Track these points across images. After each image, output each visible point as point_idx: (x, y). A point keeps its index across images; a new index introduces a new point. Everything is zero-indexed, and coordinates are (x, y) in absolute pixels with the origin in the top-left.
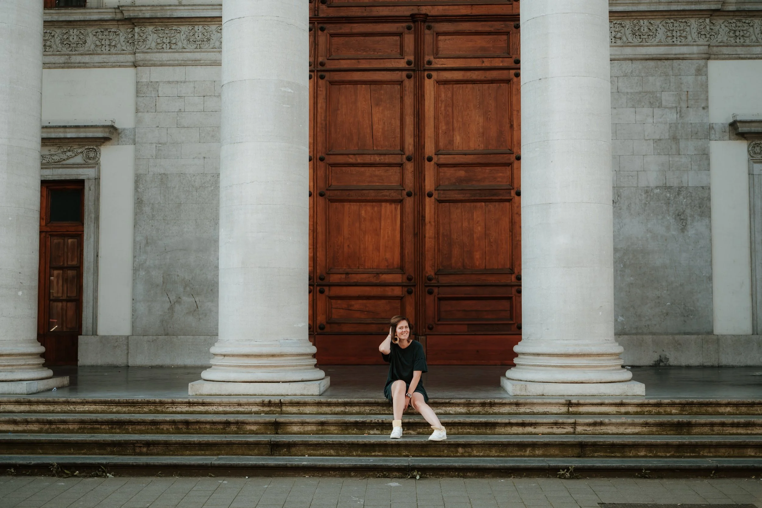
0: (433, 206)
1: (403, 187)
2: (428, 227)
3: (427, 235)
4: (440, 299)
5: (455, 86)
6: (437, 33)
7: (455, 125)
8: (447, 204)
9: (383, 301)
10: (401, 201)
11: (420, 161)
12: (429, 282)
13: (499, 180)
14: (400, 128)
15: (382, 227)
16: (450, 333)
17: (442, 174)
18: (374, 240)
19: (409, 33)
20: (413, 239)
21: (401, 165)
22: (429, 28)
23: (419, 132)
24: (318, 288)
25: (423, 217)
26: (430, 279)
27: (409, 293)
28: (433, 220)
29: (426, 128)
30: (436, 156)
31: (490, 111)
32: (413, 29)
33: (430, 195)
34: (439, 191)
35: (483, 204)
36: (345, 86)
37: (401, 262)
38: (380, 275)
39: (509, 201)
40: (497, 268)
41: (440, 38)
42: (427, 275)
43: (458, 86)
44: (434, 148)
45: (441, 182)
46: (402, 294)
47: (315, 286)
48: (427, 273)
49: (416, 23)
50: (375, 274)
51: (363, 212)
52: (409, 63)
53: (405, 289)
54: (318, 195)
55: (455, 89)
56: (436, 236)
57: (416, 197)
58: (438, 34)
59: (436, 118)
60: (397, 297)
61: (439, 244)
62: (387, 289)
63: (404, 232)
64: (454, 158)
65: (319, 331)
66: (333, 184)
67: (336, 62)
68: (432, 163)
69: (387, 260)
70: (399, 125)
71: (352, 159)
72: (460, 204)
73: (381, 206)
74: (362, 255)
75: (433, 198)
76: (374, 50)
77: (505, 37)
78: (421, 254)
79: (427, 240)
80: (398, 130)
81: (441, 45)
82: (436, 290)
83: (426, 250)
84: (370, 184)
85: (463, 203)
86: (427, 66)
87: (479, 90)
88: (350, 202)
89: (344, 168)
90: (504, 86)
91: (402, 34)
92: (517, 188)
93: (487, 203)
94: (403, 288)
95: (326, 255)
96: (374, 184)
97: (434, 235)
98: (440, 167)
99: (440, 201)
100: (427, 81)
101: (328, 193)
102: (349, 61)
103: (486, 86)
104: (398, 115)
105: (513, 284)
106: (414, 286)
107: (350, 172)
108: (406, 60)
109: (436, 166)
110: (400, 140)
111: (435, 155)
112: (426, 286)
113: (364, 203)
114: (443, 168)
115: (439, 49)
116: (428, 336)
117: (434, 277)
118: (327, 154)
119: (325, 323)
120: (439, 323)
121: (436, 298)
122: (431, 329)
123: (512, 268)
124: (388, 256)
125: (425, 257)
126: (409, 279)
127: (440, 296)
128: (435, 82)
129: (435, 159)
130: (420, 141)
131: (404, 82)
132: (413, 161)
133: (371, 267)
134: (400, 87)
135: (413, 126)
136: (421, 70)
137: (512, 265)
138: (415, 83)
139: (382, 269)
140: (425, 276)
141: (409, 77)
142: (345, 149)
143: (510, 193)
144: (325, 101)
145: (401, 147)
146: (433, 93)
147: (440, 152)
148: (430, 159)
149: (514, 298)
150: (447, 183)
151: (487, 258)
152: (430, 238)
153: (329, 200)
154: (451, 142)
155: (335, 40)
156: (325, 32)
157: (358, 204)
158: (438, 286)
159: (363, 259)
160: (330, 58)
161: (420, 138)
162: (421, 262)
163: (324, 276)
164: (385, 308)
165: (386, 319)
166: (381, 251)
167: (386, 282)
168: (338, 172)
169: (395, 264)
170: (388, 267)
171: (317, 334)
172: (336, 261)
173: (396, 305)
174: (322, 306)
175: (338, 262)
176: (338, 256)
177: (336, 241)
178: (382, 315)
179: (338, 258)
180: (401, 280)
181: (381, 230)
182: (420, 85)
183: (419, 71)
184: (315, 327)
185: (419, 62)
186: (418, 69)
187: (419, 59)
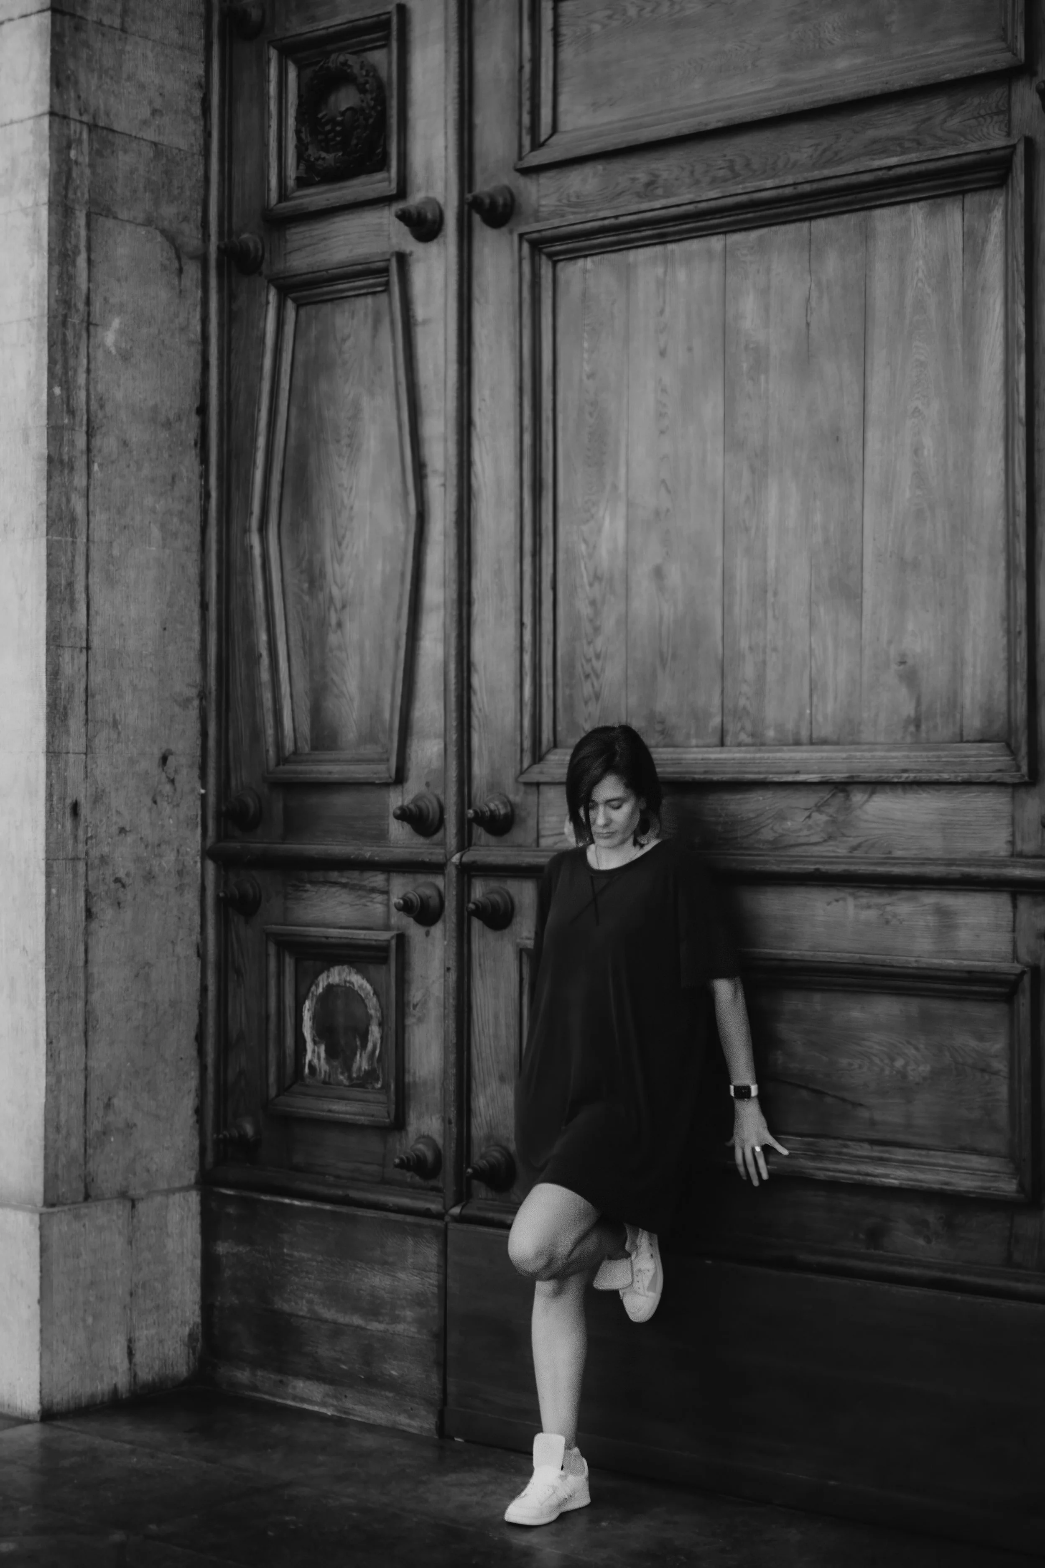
10: (1015, 167)
15: (875, 409)
18: (818, 518)
24: (477, 890)
38: (858, 797)
46: (1015, 957)
47: (451, 871)
50: (825, 794)
51: (748, 310)
53: (1033, 916)
54: (475, 217)
60: (976, 978)
65: (482, 1197)
66: (564, 118)
69: (909, 675)
73: (867, 236)
74: (744, 643)
94: (1024, 903)
101: (529, 195)
113: (754, 235)
124: (919, 636)
133: (804, 734)
153: (537, 246)
157: (715, 243)
159: (749, 670)
163: (508, 803)
164: (899, 1063)
165: (900, 1154)
166: (868, 604)
167: (898, 853)
168: (596, 28)
169: (967, 702)
170: (918, 727)
171: (461, 1219)
172: (587, 689)
173: (973, 1043)
174: (496, 1017)
175: (597, 696)
176: (598, 656)
177: (583, 547)
178: (878, 1116)
179: (597, 665)
180: (1004, 835)
181: (869, 435)
184: (450, 1165)
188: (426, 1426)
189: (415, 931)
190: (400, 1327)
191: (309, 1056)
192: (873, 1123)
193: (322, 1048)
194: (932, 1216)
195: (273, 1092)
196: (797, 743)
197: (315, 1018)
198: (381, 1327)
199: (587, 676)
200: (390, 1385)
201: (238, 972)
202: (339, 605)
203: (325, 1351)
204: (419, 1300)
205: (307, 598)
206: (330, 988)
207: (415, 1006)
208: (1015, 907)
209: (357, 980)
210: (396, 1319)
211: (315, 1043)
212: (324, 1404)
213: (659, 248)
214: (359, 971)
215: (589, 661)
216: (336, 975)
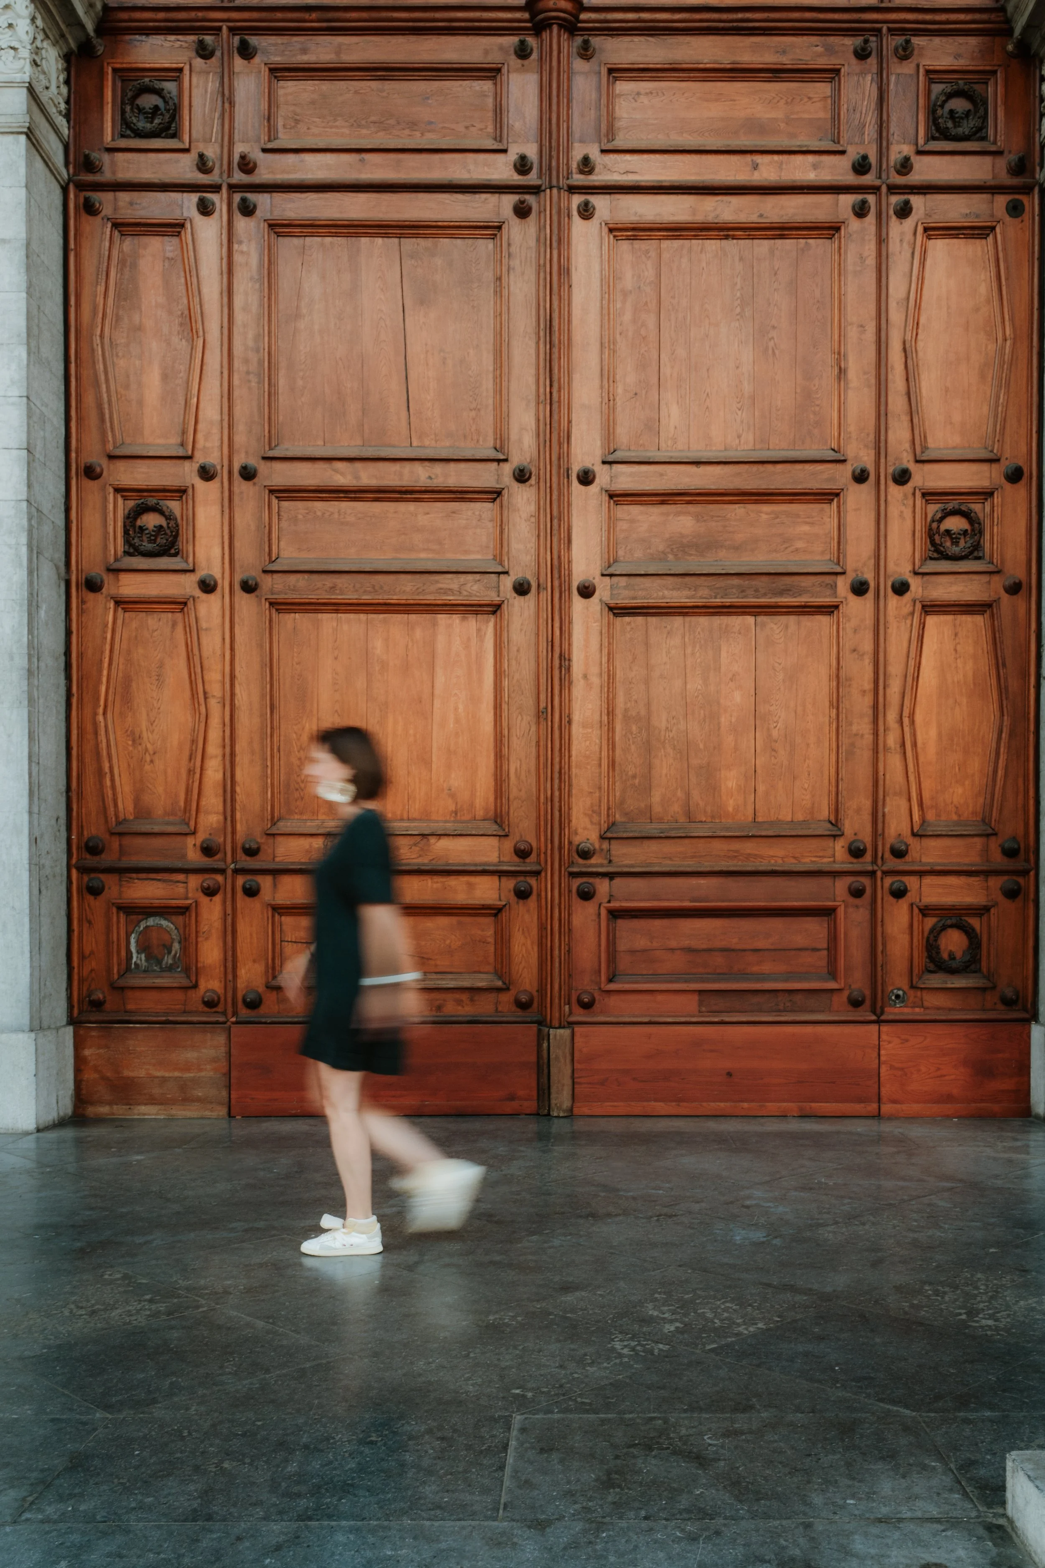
0: (595, 626)
1: (501, 563)
2: (578, 690)
3: (576, 717)
4: (615, 914)
5: (665, 244)
6: (611, 71)
7: (666, 370)
8: (640, 620)
9: (443, 921)
10: (495, 609)
11: (555, 479)
12: (581, 861)
13: (800, 544)
14: (495, 378)
15: (437, 692)
16: (646, 1019)
17: (622, 526)
18: (411, 731)
19: (523, 69)
20: (534, 728)
21: (495, 495)
22: (586, 52)
23: (551, 386)
24: (240, 880)
25: (565, 661)
26: (585, 854)
27: (522, 895)
28: (594, 670)
29: (576, 378)
30: (607, 467)
31: (774, 327)
32: (535, 56)
33: (586, 592)
34: (615, 579)
35: (750, 620)
36: (319, 239)
37: (496, 799)
38: (433, 840)
39: (830, 609)
40: (789, 819)
41: (622, 87)
42: (577, 840)
43: (677, 243)
44: (599, 443)
45: (621, 553)
46: (500, 900)
47: (229, 872)
48: (576, 834)
49: (545, 35)
50: (418, 838)
51: (378, 646)
52: (522, 166)
53: (510, 884)
54: (237, 587)
55: (666, 256)
56: (605, 718)
57: (543, 595)
58: (615, 72)
59: (607, 346)
60: (484, 907)
61: (612, 746)
62: (453, 882)
63: (505, 706)
64: (661, 475)
65: (244, 1013)
66: (284, 554)
67: (291, 158)
68: (594, 489)
69: (453, 796)
70: (491, 368)
71: (342, 474)
72: (678, 621)
73: (435, 624)
75: (595, 599)
76: (413, 125)
77: (824, 89)
78: (556, 775)
79: (576, 730)
80: (488, 384)
81: (624, 110)
82: (603, 887)
83: (573, 764)
84: (398, 555)
85: (688, 619)
86: (578, 179)
87: (741, 259)
88: (337, 611)
89: (319, 505)
90: (818, 246)
91: (499, 70)
92: (856, 571)
93: (760, 619)
94: (504, 879)
95: (264, 776)
96: (413, 556)
97: (597, 717)
98: (617, 503)
99: (617, 611)
100: (578, 226)
101: (267, 582)
102: (329, 158)
103: (763, 247)
104: (487, 337)
105: (837, 867)
106: (537, 873)
107: (336, 516)
108: (512, 156)
109: (606, 498)
110: (495, 416)
111: (604, 463)
112: (574, 875)
113: (380, 616)
114: (625, 507)
115: (618, 124)
116: (578, 1029)
117: (597, 846)
118: (264, 458)
119: (261, 989)
120: (612, 986)
121: (603, 912)
122: (587, 1006)
123: (837, 820)
124: (457, 780)
125: (570, 785)
126: (522, 854)
127: (615, 904)
128: (605, 230)
129: (603, 477)
130: (555, 417)
131: (505, 228)
132: (533, 481)
133: (405, 816)
134: (495, 246)
135: (533, 371)
136: (559, 189)
137: (837, 811)
138: (541, 229)
139: (437, 822)
140: (570, 843)
141: (522, 212)
142: (320, 443)
143: (834, 587)
144: (257, 286)
145: (495, 439)
146: (597, 267)
147: (618, 455)
148: (586, 478)
149: (841, 912)
150: (638, 554)
151: (761, 788)
152: (584, 726)
153: (271, 604)
154: (653, 426)
155: (288, 89)
156: (257, 60)
157: (363, 617)
158: (611, 876)
160: (270, 146)
161: (555, 406)
162: (556, 799)
163: (258, 843)
164: (448, 942)
165: (450, 976)
166: (434, 766)
167: (451, 862)
168: (300, 517)
169: (477, 806)
170: (456, 814)
171: (237, 1023)
172: (296, 795)
173: (479, 932)
174: (251, 935)
175: (302, 799)
176: (303, 782)
177: (294, 735)
178: (438, 963)
179: (302, 785)
180: (496, 854)
181: (435, 702)
182: (555, 238)
183: (555, 191)
184: (229, 1000)
185: (554, 163)
186: (551, 188)
187: (554, 153)
188: (221, 1114)
189: (204, 900)
190: (203, 1074)
191: (134, 959)
192: (436, 965)
193: (143, 956)
194: (464, 997)
195: (116, 977)
196: (402, 820)
197: (137, 942)
198: (192, 1075)
199: (297, 790)
200: (199, 1100)
201: (90, 922)
202: (152, 752)
203: (156, 1091)
204: (215, 1060)
205: (131, 748)
206: (147, 927)
207: (204, 933)
208: (500, 881)
209: (164, 923)
210: (200, 1070)
211: (138, 952)
212: (157, 1114)
213: (334, 615)
214: (165, 919)
215: (298, 783)
216: (151, 921)
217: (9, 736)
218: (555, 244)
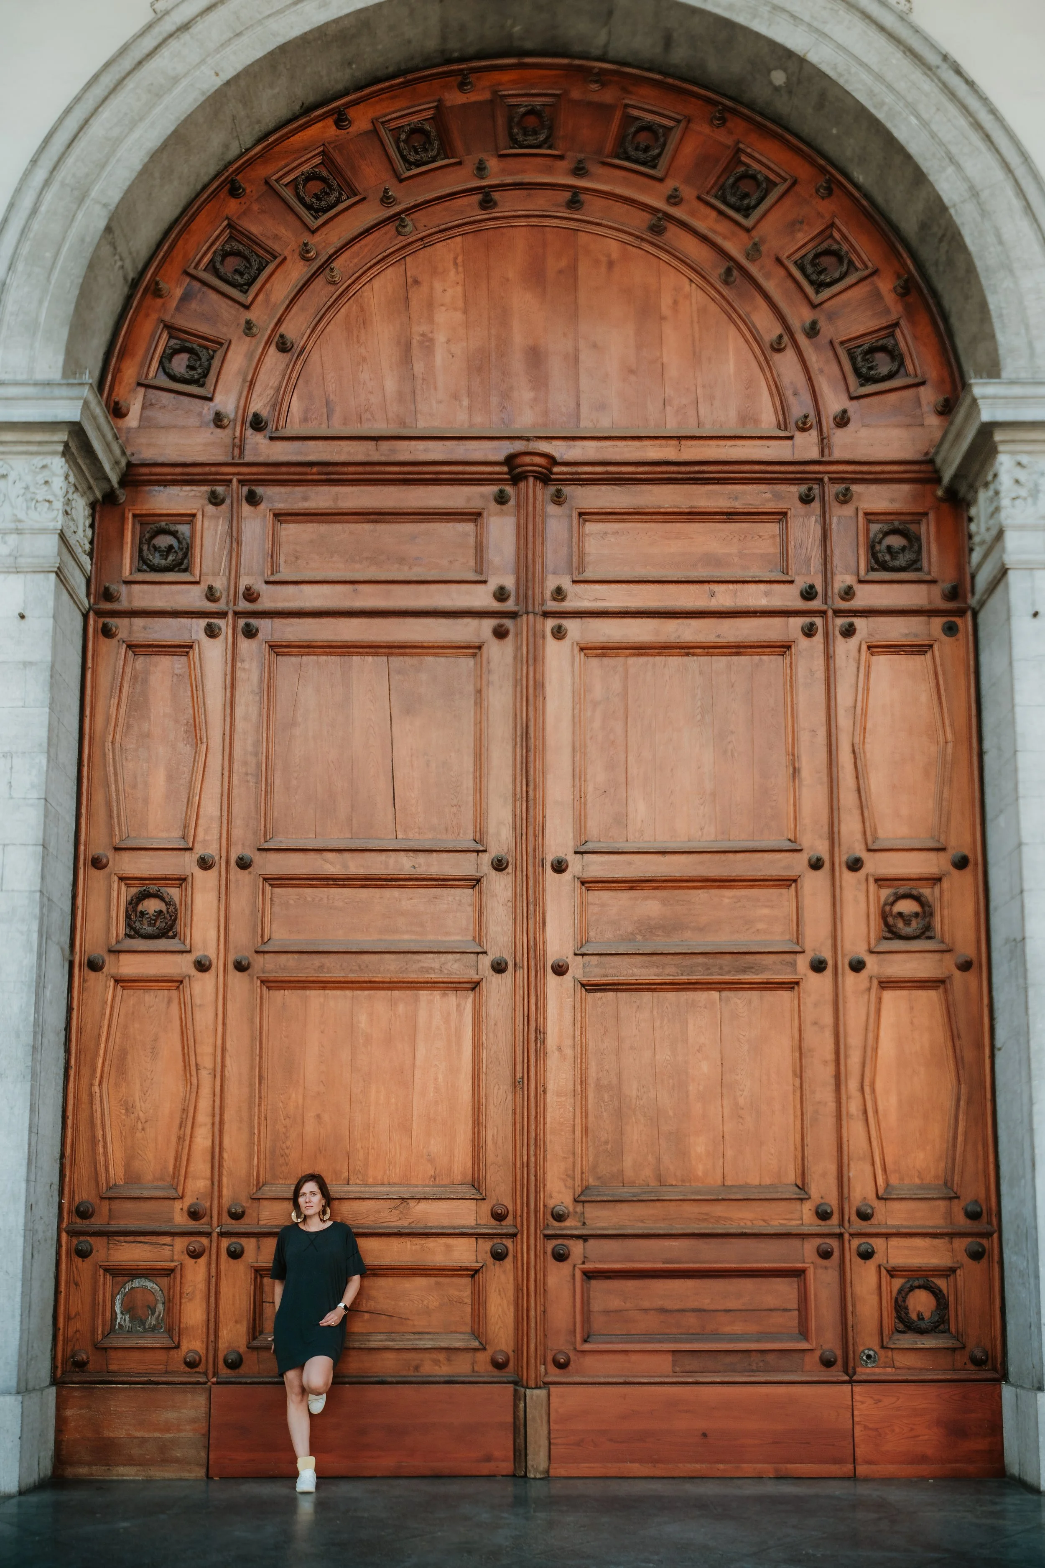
0: (569, 1001)
1: (480, 944)
2: (553, 1061)
3: (551, 1087)
4: (589, 1275)
5: (631, 661)
6: (581, 514)
7: (633, 771)
8: (611, 995)
9: (421, 1282)
10: (475, 986)
11: (531, 868)
12: (556, 1224)
13: (761, 926)
14: (475, 778)
15: (418, 1063)
16: (621, 1380)
17: (593, 909)
18: (393, 1100)
19: (502, 513)
20: (510, 1097)
21: (475, 882)
22: (558, 499)
23: (527, 785)
24: (225, 1243)
25: (540, 1034)
26: (559, 1217)
27: (499, 1256)
28: (569, 1042)
29: (550, 777)
30: (579, 856)
31: (732, 732)
32: (512, 502)
33: (560, 970)
34: (587, 958)
35: (715, 995)
36: (315, 657)
37: (474, 1164)
38: (412, 1203)
39: (792, 985)
40: (757, 1182)
41: (591, 527)
42: (551, 1203)
43: (642, 660)
44: (571, 835)
45: (592, 934)
46: (477, 1261)
47: (215, 1235)
48: (551, 1197)
49: (522, 485)
50: (398, 1202)
51: (363, 1019)
52: (501, 594)
53: (486, 1246)
54: (231, 966)
55: (632, 671)
56: (578, 1087)
57: (519, 973)
58: (584, 515)
59: (578, 749)
60: (461, 1269)
61: (585, 1114)
62: (431, 1243)
63: (483, 1076)
64: (630, 863)
65: (224, 1372)
66: (275, 936)
67: (291, 589)
68: (567, 876)
69: (431, 1161)
70: (471, 769)
71: (332, 864)
72: (647, 995)
73: (417, 1000)
74: (359, 1145)
75: (568, 977)
76: (402, 560)
77: (773, 528)
78: (532, 1142)
79: (551, 1098)
80: (468, 783)
81: (592, 547)
82: (577, 1249)
83: (548, 1131)
84: (384, 937)
85: (655, 994)
86: (552, 605)
87: (701, 673)
88: (324, 988)
89: (309, 891)
90: (771, 663)
91: (479, 514)
92: (814, 950)
93: (725, 994)
94: (480, 1241)
95: (251, 1143)
96: (397, 937)
97: (571, 1087)
98: (588, 889)
99: (590, 987)
100: (552, 645)
101: (259, 962)
102: (326, 588)
103: (720, 662)
104: (468, 742)
105: (806, 1230)
106: (514, 1235)
107: (325, 901)
108: (492, 585)
109: (578, 884)
110: (475, 811)
111: (576, 853)
112: (548, 1237)
113: (366, 993)
114: (596, 893)
115: (587, 559)
116: (553, 1389)
117: (571, 1209)
118: (259, 849)
119: (242, 1349)
120: (587, 1347)
121: (578, 1274)
122: (562, 1366)
123: (803, 1184)
124: (436, 1146)
125: (545, 1151)
126: (499, 1217)
127: (589, 1266)
128: (577, 649)
129: (576, 866)
130: (531, 813)
131: (484, 649)
132: (510, 869)
133: (386, 1182)
134: (476, 664)
135: (510, 772)
136: (535, 614)
137: (803, 1174)
138: (518, 649)
139: (417, 1186)
140: (545, 1206)
141: (500, 634)
142: (312, 835)
143: (794, 965)
144: (258, 698)
145: (475, 832)
146: (568, 680)
147: (589, 846)
148: (559, 867)
149: (810, 1274)
150: (609, 935)
151: (729, 1153)
152: (559, 1095)
153: (262, 982)
154: (621, 820)
155: (290, 531)
156: (262, 506)
157: (348, 993)
158: (584, 1238)
159: (361, 1155)
160: (272, 579)
161: (531, 803)
162: (532, 1165)
163: (243, 1207)
164: (425, 1303)
165: (428, 1336)
166: (414, 1133)
167: (429, 1225)
168: (291, 902)
169: (456, 1171)
170: (435, 1179)
171: (218, 1383)
172: (281, 1161)
173: (456, 1293)
174: (234, 1296)
175: (287, 1164)
176: (287, 1148)
177: (281, 1104)
178: (416, 1323)
179: (287, 1152)
180: (473, 1217)
181: (416, 1072)
182: (531, 656)
183: (531, 616)
184: (211, 1360)
185: (530, 593)
186: (527, 613)
187: (530, 584)
188: (199, 1475)
189: (190, 1262)
190: (182, 1434)
191: (118, 1320)
192: (414, 1326)
193: (127, 1317)
194: (442, 1357)
195: (100, 1337)
196: (383, 1184)
197: (122, 1303)
198: (171, 1435)
199: (282, 1156)
200: (177, 1461)
201: (77, 1284)
202: (143, 1121)
203: (136, 1452)
204: (194, 1421)
205: (124, 1117)
206: (132, 1288)
207: (188, 1294)
208: (477, 1243)
209: (149, 1284)
210: (180, 1431)
211: (122, 1313)
212: (137, 1475)
213: (322, 992)
214: (151, 1281)
215: (283, 1150)
216: (137, 1283)
217: (12, 1108)
218: (531, 662)
